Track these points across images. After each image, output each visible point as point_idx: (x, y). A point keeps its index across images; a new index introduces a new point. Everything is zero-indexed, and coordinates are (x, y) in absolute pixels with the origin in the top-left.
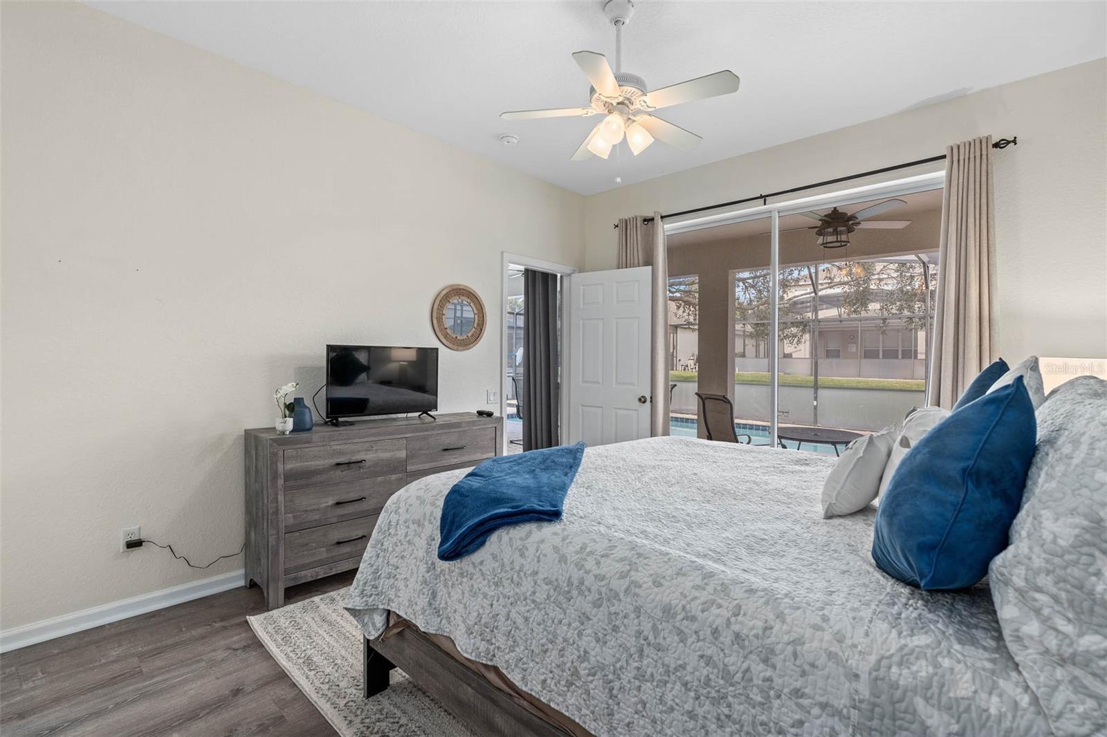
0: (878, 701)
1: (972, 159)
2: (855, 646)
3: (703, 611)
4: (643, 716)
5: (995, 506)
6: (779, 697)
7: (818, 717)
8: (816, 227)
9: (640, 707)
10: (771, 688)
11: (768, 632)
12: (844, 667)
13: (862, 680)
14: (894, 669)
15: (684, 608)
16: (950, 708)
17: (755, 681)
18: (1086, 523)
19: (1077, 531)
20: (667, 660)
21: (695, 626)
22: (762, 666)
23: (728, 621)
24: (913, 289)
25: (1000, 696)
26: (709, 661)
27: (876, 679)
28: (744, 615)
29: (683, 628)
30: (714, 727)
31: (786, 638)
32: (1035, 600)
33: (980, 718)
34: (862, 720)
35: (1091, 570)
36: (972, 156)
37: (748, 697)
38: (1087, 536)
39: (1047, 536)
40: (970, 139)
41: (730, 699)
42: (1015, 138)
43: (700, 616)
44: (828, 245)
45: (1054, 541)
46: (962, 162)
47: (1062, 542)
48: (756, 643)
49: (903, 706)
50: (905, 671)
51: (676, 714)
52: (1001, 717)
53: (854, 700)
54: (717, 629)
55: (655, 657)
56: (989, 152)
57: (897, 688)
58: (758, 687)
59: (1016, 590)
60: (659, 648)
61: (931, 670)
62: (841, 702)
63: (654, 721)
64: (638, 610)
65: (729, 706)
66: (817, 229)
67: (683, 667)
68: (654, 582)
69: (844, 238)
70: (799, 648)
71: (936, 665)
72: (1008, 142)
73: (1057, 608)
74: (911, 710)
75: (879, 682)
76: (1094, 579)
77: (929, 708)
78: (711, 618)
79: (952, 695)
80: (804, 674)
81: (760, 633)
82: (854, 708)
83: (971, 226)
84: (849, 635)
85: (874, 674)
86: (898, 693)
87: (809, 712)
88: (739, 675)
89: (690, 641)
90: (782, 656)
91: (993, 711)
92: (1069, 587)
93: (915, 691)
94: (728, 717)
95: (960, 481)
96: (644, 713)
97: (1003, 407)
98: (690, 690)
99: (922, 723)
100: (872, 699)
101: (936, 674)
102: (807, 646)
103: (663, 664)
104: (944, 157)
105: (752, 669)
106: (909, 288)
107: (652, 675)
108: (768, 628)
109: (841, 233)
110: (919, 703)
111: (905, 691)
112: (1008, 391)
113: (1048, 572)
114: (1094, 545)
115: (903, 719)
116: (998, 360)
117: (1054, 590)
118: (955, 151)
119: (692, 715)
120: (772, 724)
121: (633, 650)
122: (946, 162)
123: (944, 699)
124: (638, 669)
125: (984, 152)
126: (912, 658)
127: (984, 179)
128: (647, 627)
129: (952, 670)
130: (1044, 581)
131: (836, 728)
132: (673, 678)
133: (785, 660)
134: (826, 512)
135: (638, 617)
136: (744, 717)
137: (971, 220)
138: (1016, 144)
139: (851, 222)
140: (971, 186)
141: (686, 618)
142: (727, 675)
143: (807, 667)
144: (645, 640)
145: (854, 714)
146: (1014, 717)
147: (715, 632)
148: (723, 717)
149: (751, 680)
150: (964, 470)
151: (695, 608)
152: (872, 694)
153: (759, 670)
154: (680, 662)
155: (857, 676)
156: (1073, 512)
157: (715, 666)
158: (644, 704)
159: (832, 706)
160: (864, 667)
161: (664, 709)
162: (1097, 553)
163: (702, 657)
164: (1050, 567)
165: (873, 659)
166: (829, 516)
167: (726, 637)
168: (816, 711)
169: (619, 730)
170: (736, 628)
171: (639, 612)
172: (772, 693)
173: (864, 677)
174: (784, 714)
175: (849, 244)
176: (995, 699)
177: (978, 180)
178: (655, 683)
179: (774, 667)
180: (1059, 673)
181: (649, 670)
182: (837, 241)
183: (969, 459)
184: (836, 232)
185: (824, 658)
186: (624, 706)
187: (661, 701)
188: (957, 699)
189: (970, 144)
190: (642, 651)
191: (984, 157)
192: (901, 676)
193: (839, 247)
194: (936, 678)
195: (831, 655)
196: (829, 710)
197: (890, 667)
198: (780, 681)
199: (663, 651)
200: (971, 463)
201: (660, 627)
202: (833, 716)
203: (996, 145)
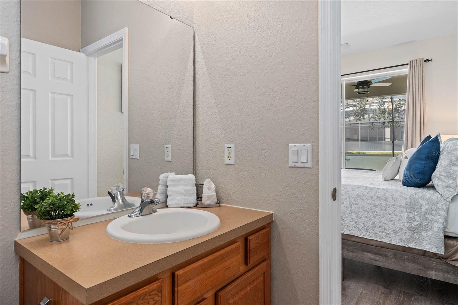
0: (411, 202)
1: (417, 66)
2: (405, 194)
3: (368, 194)
4: (352, 222)
5: (432, 164)
6: (389, 207)
7: (398, 209)
8: (355, 86)
9: (351, 220)
10: (387, 206)
11: (385, 195)
12: (404, 198)
13: (408, 199)
14: (414, 196)
15: (362, 194)
16: (426, 200)
17: (383, 205)
18: (449, 161)
19: (448, 162)
20: (359, 207)
21: (366, 197)
22: (384, 202)
23: (375, 195)
24: (385, 108)
25: (435, 196)
26: (371, 204)
27: (411, 198)
28: (378, 192)
29: (362, 198)
30: (373, 218)
31: (390, 195)
32: (441, 178)
33: (431, 200)
34: (408, 206)
35: (450, 169)
36: (417, 65)
37: (381, 209)
38: (450, 163)
39: (443, 165)
40: (417, 59)
41: (377, 211)
42: (431, 59)
43: (367, 195)
44: (360, 93)
45: (444, 166)
46: (414, 67)
47: (445, 165)
48: (382, 197)
49: (417, 202)
50: (416, 196)
51: (362, 218)
52: (435, 199)
53: (406, 203)
54: (372, 196)
55: (355, 207)
56: (423, 63)
57: (415, 199)
58: (383, 206)
59: (437, 178)
60: (356, 204)
61: (422, 194)
62: (403, 204)
63: (356, 222)
64: (349, 197)
65: (377, 212)
66: (356, 86)
67: (364, 207)
68: (352, 190)
69: (366, 90)
70: (393, 196)
71: (423, 194)
72: (429, 60)
73: (445, 178)
74: (418, 202)
75: (412, 199)
76: (451, 170)
77: (422, 201)
78: (370, 195)
79: (426, 197)
80: (395, 201)
81: (383, 195)
82: (406, 204)
83: (417, 90)
84: (403, 192)
85: (410, 197)
86: (415, 200)
87: (396, 208)
88: (379, 205)
89: (365, 201)
90: (389, 199)
91: (434, 198)
92: (447, 173)
93: (419, 198)
94: (376, 215)
95: (425, 159)
96: (353, 221)
97: (433, 142)
98: (366, 212)
99: (421, 203)
100: (410, 202)
101: (422, 195)
102: (394, 196)
103: (358, 208)
104: (408, 64)
105: (382, 203)
106: (383, 108)
107: (355, 211)
108: (385, 194)
109: (365, 88)
110: (420, 200)
111: (417, 199)
112: (434, 139)
113: (443, 172)
114: (451, 164)
115: (417, 204)
116: (428, 135)
117: (444, 175)
118: (412, 63)
119: (367, 217)
120: (388, 213)
121: (349, 207)
122: (409, 66)
123: (424, 198)
124: (350, 211)
125: (421, 64)
126: (418, 193)
127: (421, 73)
128: (353, 200)
129: (426, 194)
130: (443, 173)
131: (403, 210)
132: (361, 210)
133: (390, 199)
134: (384, 180)
135: (350, 198)
136: (381, 214)
137: (417, 87)
138: (431, 61)
139: (369, 84)
140: (417, 76)
141: (364, 196)
142: (376, 206)
143: (395, 200)
144: (352, 203)
145: (407, 206)
146: (438, 199)
147: (372, 197)
148: (375, 215)
149: (382, 205)
150: (426, 157)
151: (365, 193)
152: (410, 201)
153: (384, 203)
154: (363, 206)
155: (407, 198)
156: (447, 159)
157: (372, 204)
158: (353, 219)
159: (402, 206)
160: (408, 197)
161: (359, 218)
162: (451, 166)
163: (369, 203)
164: (443, 170)
165: (410, 195)
166: (385, 180)
167: (375, 198)
168: (398, 208)
169: (344, 228)
170: (377, 195)
171: (350, 197)
172: (387, 207)
173: (408, 198)
174: (390, 210)
175: (368, 93)
176: (434, 197)
177: (419, 74)
178: (356, 213)
179: (387, 201)
180: (445, 189)
181: (354, 210)
182: (364, 92)
183: (427, 154)
184: (363, 88)
185: (399, 197)
186: (346, 221)
187: (358, 216)
188: (427, 198)
189: (416, 60)
190: (352, 206)
191: (421, 65)
192: (416, 197)
193: (364, 93)
194: (423, 196)
195: (400, 196)
196: (401, 207)
197: (413, 196)
198: (389, 204)
199: (358, 204)
200: (427, 155)
201: (356, 199)
202: (402, 208)
203: (425, 61)
